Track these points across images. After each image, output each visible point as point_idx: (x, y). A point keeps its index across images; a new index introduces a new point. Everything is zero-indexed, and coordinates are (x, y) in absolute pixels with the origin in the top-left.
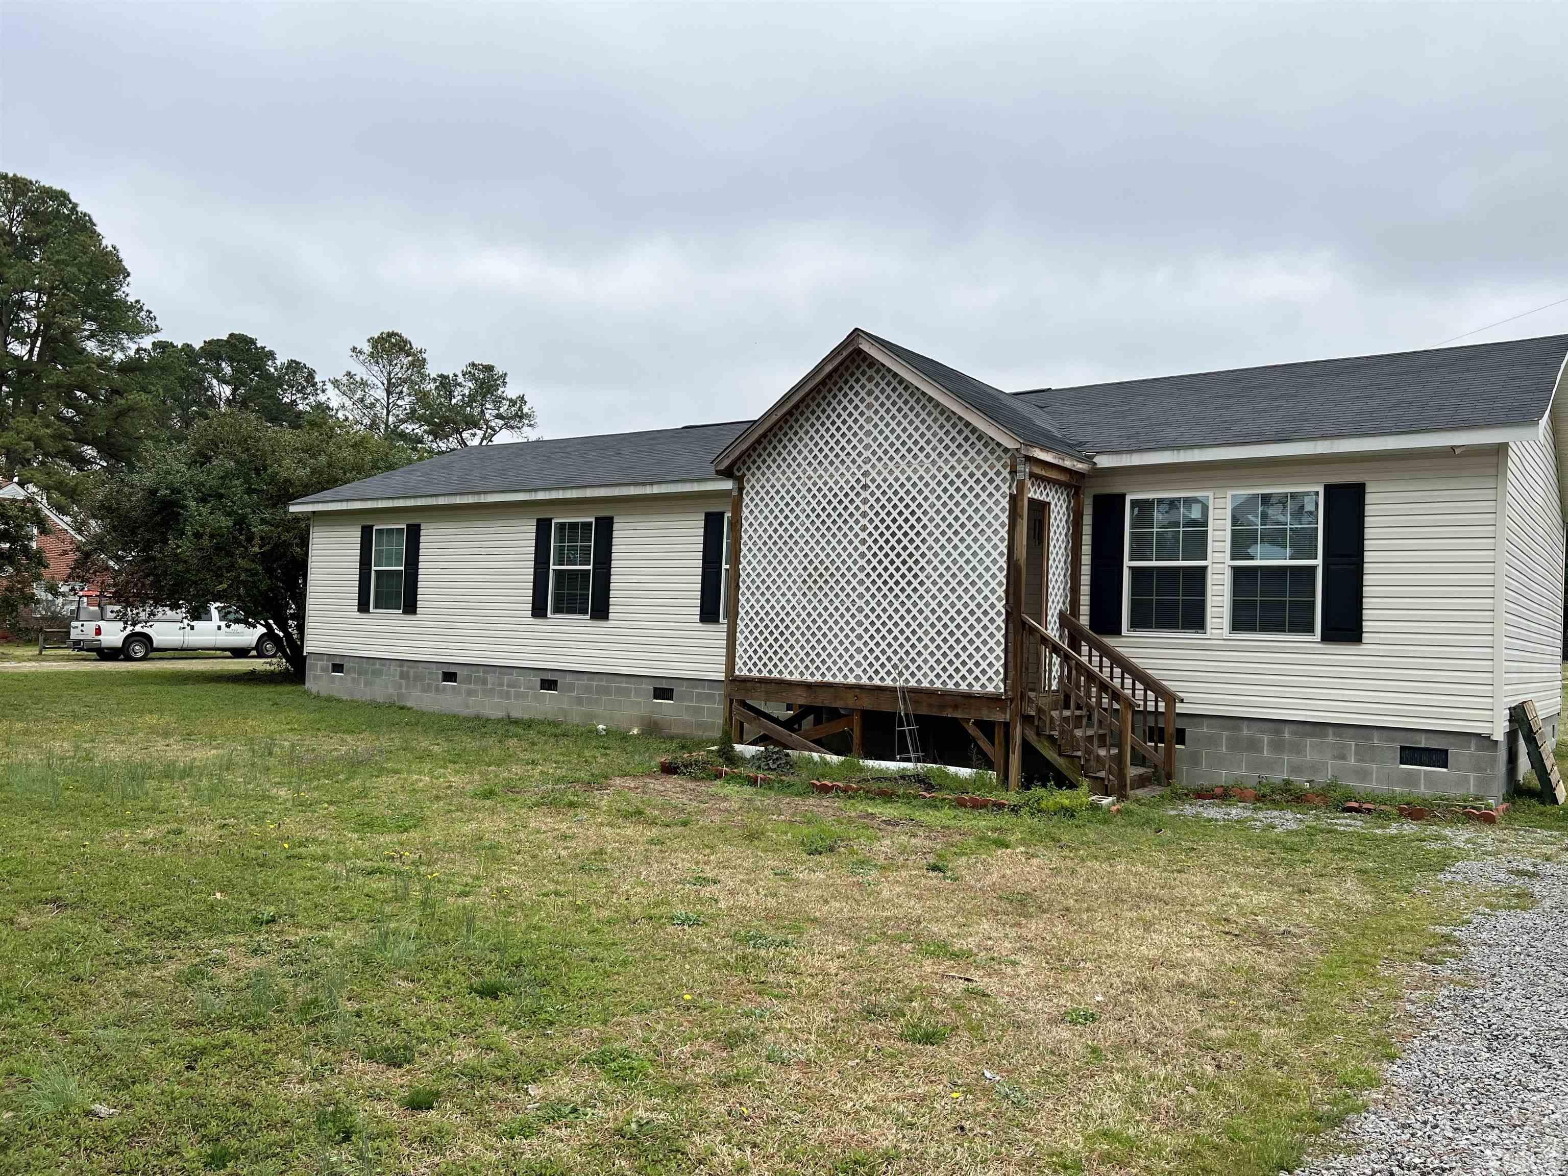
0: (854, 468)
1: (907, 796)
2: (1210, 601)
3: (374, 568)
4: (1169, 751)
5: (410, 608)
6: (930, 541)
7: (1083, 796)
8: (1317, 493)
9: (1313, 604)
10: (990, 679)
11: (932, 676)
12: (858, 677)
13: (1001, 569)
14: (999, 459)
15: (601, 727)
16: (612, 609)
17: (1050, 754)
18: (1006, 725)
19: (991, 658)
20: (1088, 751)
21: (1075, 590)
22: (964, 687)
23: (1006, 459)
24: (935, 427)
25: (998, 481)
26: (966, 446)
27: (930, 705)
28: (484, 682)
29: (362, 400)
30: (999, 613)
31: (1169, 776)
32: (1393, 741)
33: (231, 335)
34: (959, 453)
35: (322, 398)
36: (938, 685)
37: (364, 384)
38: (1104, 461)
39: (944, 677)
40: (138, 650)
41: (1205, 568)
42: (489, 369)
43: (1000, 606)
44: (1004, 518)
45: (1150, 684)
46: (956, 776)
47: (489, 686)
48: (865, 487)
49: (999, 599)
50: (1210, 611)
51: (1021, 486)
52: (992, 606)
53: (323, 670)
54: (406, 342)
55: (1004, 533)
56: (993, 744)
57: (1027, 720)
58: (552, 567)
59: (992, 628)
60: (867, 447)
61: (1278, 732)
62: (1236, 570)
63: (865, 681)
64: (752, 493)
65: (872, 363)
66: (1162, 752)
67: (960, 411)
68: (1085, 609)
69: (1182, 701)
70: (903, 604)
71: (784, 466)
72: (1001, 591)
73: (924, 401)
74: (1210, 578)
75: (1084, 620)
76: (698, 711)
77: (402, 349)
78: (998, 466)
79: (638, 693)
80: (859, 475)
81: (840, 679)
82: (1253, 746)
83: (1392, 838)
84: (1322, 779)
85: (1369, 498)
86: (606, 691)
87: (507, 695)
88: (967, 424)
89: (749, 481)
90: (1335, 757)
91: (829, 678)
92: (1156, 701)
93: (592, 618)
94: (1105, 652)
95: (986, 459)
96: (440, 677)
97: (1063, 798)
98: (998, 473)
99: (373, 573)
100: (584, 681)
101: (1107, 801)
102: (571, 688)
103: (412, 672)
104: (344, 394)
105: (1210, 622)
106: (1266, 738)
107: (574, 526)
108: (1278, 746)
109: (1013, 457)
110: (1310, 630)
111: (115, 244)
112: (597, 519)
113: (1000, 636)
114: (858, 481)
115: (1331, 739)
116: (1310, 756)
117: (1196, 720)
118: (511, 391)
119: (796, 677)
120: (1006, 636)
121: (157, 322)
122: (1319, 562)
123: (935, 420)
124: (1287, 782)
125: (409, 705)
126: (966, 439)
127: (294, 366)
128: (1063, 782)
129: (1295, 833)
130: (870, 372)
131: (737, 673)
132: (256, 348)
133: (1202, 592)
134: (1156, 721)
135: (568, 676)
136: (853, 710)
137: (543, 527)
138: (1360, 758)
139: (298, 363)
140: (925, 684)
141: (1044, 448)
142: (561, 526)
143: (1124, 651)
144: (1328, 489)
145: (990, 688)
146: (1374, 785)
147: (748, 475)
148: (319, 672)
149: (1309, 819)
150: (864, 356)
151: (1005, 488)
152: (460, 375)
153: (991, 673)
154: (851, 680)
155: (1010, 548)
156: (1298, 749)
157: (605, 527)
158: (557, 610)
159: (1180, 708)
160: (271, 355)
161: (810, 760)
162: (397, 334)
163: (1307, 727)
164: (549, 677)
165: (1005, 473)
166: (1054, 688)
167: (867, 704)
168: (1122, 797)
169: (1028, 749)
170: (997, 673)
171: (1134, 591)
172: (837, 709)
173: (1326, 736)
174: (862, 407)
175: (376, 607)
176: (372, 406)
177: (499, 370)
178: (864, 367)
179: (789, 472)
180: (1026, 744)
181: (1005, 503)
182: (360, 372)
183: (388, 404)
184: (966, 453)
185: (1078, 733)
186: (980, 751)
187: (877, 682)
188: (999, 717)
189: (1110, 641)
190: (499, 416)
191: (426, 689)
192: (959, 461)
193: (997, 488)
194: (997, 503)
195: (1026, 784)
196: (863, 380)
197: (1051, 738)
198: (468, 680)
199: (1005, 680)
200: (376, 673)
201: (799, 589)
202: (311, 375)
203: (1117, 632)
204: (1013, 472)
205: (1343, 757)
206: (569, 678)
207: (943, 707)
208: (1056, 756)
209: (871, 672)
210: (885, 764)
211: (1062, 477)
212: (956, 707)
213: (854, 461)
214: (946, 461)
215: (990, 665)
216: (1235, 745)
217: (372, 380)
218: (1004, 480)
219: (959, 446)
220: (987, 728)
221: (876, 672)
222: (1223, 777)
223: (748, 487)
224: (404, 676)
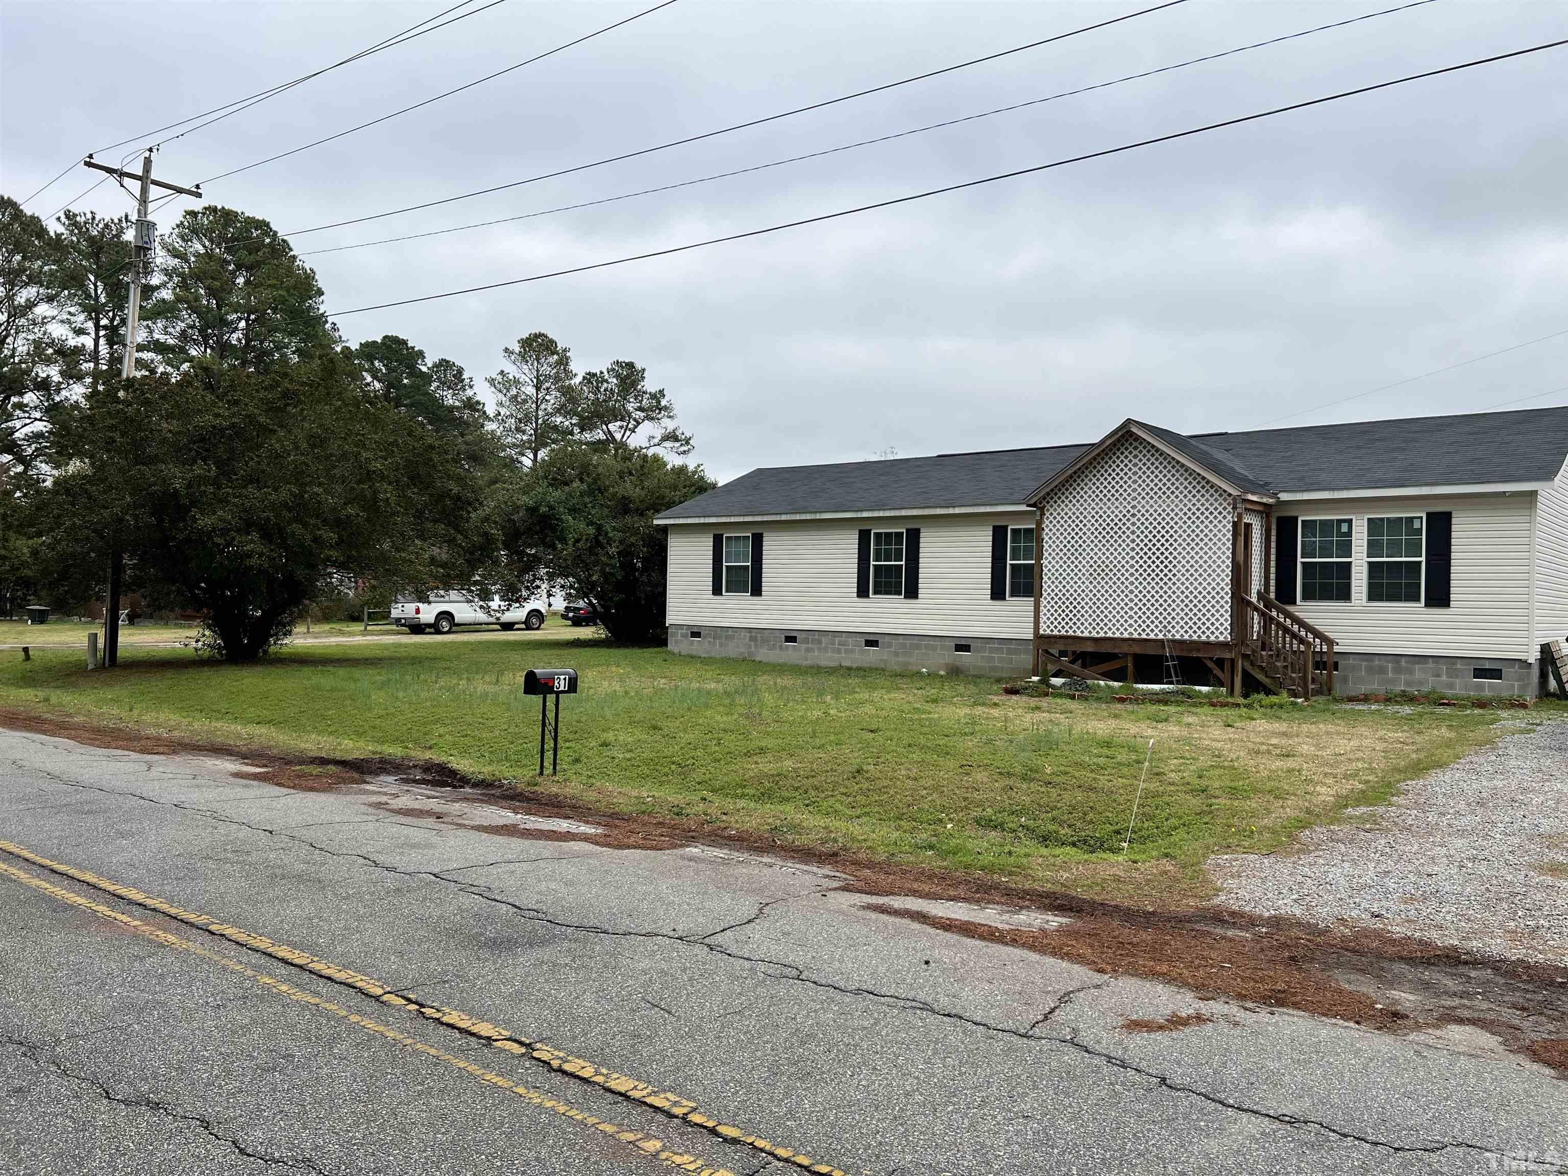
0: (1125, 503)
1: (1177, 701)
2: (1354, 583)
3: (724, 564)
4: (1330, 675)
5: (757, 591)
6: (1180, 549)
7: (1284, 697)
8: (1421, 518)
9: (1419, 585)
10: (1221, 633)
11: (1182, 632)
12: (1131, 633)
13: (1227, 567)
14: (1225, 500)
15: (924, 670)
16: (920, 591)
17: (1260, 677)
18: (1232, 660)
19: (1222, 620)
20: (1285, 674)
21: (1267, 578)
22: (1204, 638)
23: (1230, 500)
24: (1182, 479)
25: (1225, 513)
26: (1203, 492)
27: (1182, 650)
28: (820, 642)
29: (516, 397)
30: (1227, 593)
31: (1330, 690)
32: (1470, 665)
33: (385, 337)
34: (1199, 496)
35: (469, 393)
36: (1186, 637)
37: (517, 382)
38: (1284, 497)
39: (1191, 632)
40: (445, 625)
41: (1350, 563)
42: (630, 365)
43: (1228, 589)
44: (1229, 535)
45: (1317, 634)
46: (1200, 691)
47: (823, 645)
48: (1133, 515)
49: (1227, 584)
50: (1354, 589)
51: (1240, 516)
52: (1222, 589)
53: (683, 636)
54: (552, 341)
55: (1229, 544)
56: (1223, 671)
57: (1245, 657)
58: (872, 563)
59: (1222, 602)
60: (1134, 490)
61: (1398, 662)
62: (1370, 564)
63: (1136, 636)
64: (1051, 518)
65: (1137, 438)
66: (1325, 677)
67: (1198, 470)
68: (1272, 589)
69: (1337, 644)
70: (1161, 588)
71: (1074, 501)
72: (1228, 580)
73: (1173, 463)
74: (1354, 569)
75: (1272, 596)
76: (991, 659)
77: (547, 348)
78: (1225, 504)
79: (942, 648)
80: (1129, 508)
81: (1118, 635)
82: (1382, 670)
83: (1467, 715)
84: (1426, 689)
85: (1454, 521)
86: (918, 647)
87: (839, 651)
88: (1203, 478)
89: (1048, 510)
90: (1433, 676)
91: (1110, 635)
92: (1321, 645)
93: (905, 597)
94: (1288, 615)
95: (1216, 500)
96: (783, 639)
97: (1274, 699)
98: (1225, 509)
99: (724, 568)
100: (901, 639)
101: (1300, 700)
102: (890, 645)
103: (759, 635)
104: (500, 391)
105: (1354, 596)
106: (1390, 665)
107: (888, 535)
108: (1398, 670)
109: (1234, 499)
110: (1418, 600)
111: (313, 267)
112: (907, 530)
113: (1227, 607)
114: (1128, 511)
115: (1431, 665)
116: (1418, 675)
117: (1346, 656)
118: (650, 385)
119: (1086, 634)
120: (1231, 607)
121: (340, 333)
122: (1423, 559)
123: (1182, 475)
124: (1403, 691)
125: (758, 659)
126: (1203, 487)
127: (444, 364)
128: (1268, 692)
129: (1412, 714)
130: (1135, 444)
131: (1041, 632)
132: (408, 349)
133: (1349, 577)
134: (1321, 658)
135: (887, 638)
136: (1127, 654)
137: (864, 536)
138: (1449, 676)
139: (447, 362)
140: (1178, 637)
141: (1253, 493)
142: (878, 535)
143: (1300, 615)
144: (1429, 515)
145: (1221, 638)
146: (1458, 691)
147: (1048, 506)
148: (679, 638)
149: (1419, 709)
150: (1131, 434)
151: (1229, 517)
152: (606, 373)
153: (1222, 629)
154: (1126, 635)
155: (1233, 553)
156: (1411, 672)
157: (914, 536)
158: (876, 592)
159: (1336, 649)
160: (421, 354)
161: (1099, 686)
162: (543, 335)
163: (1417, 659)
164: (871, 638)
165: (1230, 509)
166: (1255, 638)
167: (1137, 650)
168: (1307, 699)
169: (1246, 675)
170: (1226, 629)
171: (1304, 577)
172: (1116, 654)
173: (1428, 663)
174: (1130, 465)
175: (727, 591)
176: (525, 401)
177: (639, 366)
178: (1131, 440)
179: (1078, 505)
180: (1244, 671)
181: (1230, 526)
182: (513, 371)
183: (537, 399)
184: (1203, 496)
185: (1278, 664)
186: (1215, 676)
187: (1144, 636)
188: (1227, 655)
189: (1291, 608)
190: (640, 409)
191: (773, 648)
192: (1198, 500)
193: (1224, 517)
194: (1224, 526)
195: (1246, 696)
196: (1131, 449)
197: (1261, 668)
198: (806, 641)
199: (1231, 634)
200: (732, 638)
201: (1087, 579)
202: (460, 371)
203: (1294, 602)
204: (1234, 508)
205: (1438, 676)
206: (887, 639)
207: (1190, 651)
208: (1264, 678)
209: (1140, 630)
210: (1150, 686)
211: (1260, 508)
212: (1198, 650)
213: (1125, 499)
214: (1190, 500)
215: (1222, 624)
216: (1370, 670)
217: (523, 378)
218: (1229, 513)
219: (1198, 491)
220: (1220, 663)
221: (1144, 630)
222: (1363, 689)
223: (1047, 514)
224: (752, 639)
